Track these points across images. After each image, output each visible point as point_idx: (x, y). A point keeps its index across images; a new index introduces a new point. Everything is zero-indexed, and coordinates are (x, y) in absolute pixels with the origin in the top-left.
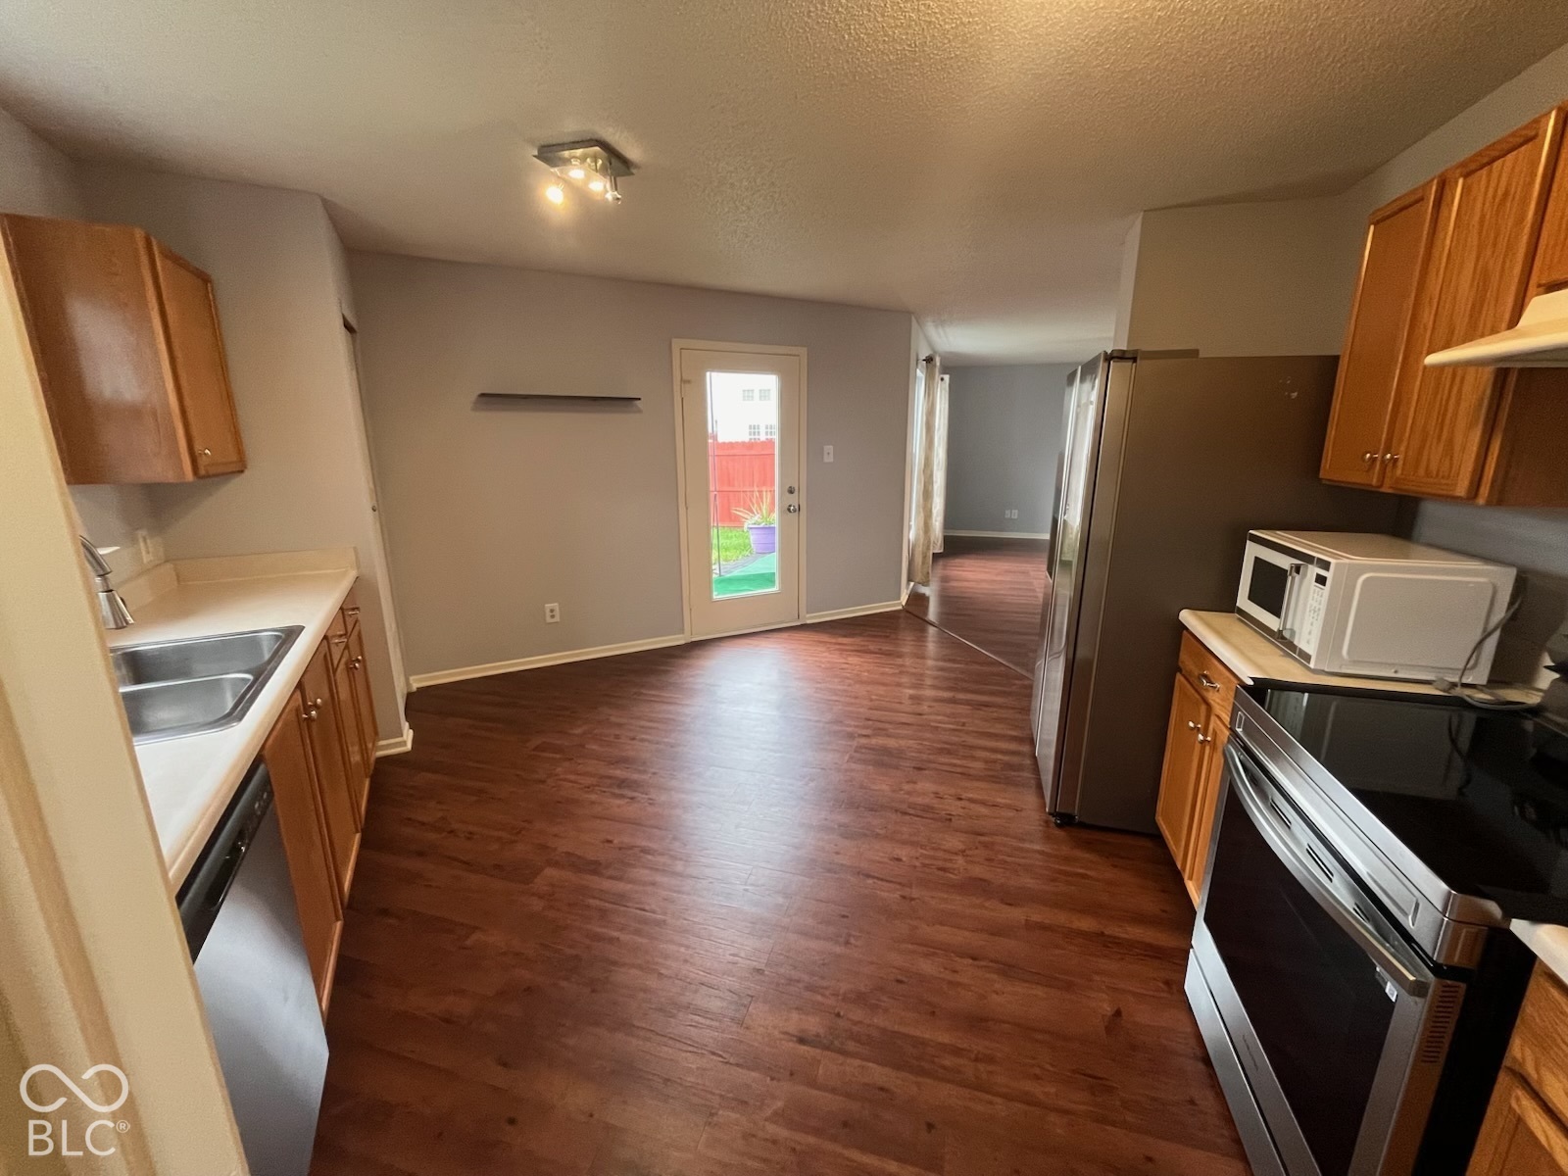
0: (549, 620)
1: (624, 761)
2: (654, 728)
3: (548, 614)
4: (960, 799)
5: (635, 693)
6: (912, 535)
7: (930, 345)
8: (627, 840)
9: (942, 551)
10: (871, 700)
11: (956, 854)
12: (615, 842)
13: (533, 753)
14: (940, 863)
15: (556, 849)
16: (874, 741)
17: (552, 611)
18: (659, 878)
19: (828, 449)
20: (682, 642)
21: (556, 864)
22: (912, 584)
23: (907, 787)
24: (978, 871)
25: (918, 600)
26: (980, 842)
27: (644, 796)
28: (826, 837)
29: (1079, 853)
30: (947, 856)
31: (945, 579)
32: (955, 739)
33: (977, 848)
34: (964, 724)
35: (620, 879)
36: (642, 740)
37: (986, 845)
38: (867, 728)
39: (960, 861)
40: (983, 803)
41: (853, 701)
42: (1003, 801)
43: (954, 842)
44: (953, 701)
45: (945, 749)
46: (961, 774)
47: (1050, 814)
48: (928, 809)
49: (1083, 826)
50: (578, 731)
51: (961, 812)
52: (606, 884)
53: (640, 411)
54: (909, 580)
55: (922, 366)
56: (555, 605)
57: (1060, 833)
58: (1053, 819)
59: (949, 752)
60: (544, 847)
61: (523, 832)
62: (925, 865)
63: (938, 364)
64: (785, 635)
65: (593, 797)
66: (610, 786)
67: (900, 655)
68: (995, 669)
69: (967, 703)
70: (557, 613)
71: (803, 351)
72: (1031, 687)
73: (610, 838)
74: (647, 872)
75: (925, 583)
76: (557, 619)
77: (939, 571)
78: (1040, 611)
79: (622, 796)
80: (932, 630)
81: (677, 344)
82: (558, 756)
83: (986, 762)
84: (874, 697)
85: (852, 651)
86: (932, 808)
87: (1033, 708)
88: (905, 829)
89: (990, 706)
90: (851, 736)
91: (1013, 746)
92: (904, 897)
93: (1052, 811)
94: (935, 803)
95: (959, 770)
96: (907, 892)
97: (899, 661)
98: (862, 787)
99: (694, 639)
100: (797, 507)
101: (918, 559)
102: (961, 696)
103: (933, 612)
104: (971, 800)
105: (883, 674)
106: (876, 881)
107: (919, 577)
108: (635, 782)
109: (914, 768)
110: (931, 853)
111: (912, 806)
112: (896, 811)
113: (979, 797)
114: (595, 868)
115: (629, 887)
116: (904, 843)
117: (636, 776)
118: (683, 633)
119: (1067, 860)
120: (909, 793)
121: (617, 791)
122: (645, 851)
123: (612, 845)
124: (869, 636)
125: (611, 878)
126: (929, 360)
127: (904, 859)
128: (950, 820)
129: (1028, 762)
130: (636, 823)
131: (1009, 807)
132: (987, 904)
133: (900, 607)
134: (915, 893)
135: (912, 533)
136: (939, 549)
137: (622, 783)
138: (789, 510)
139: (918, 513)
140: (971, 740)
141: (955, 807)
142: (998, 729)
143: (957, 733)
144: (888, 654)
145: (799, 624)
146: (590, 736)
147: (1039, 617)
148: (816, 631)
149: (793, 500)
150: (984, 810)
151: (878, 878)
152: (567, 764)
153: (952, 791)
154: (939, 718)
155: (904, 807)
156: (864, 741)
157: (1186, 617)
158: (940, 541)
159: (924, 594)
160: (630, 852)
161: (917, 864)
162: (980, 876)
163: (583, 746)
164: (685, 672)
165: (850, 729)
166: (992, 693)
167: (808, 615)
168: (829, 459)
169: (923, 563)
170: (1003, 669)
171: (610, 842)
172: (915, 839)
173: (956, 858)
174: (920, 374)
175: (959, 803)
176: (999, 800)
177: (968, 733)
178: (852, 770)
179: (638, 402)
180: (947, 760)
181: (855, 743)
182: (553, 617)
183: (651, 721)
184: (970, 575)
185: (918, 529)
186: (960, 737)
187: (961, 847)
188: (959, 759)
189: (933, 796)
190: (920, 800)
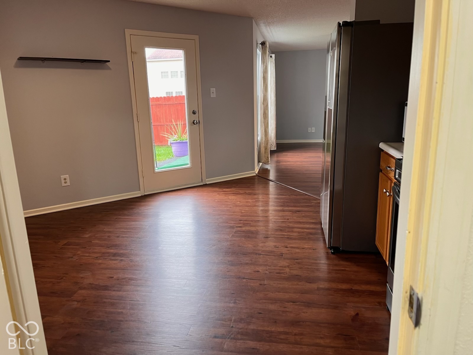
0: (64, 185)
1: (116, 246)
2: (129, 232)
3: (63, 181)
4: (287, 247)
5: (116, 218)
6: (259, 138)
7: (264, 37)
8: (121, 276)
9: (276, 149)
10: (242, 213)
12: (114, 277)
13: (63, 246)
14: (278, 271)
15: (82, 283)
16: (244, 229)
17: (65, 179)
18: (139, 288)
19: (213, 90)
20: (140, 195)
21: (84, 288)
22: (261, 164)
23: (261, 245)
24: (295, 272)
25: (264, 172)
26: (296, 262)
27: (127, 259)
28: (222, 266)
29: (342, 263)
30: (281, 268)
31: (278, 162)
32: (284, 225)
33: (295, 264)
34: (288, 219)
35: (119, 291)
36: (123, 237)
37: (299, 263)
38: (240, 224)
39: (287, 270)
40: (298, 248)
41: (232, 213)
42: (307, 247)
43: (284, 263)
44: (283, 211)
45: (279, 229)
46: (287, 238)
47: (329, 248)
48: (271, 252)
49: (344, 252)
50: (87, 236)
51: (287, 252)
52: (114, 293)
53: (110, 69)
54: (259, 162)
55: (260, 47)
56: (67, 176)
57: (333, 256)
58: (330, 251)
59: (282, 230)
60: (76, 283)
61: (64, 278)
62: (270, 272)
63: (268, 46)
64: (196, 189)
65: (100, 261)
66: (109, 256)
67: (256, 194)
68: (302, 197)
69: (290, 211)
70: (68, 180)
71: (196, 37)
73: (112, 276)
74: (133, 287)
75: (267, 163)
76: (68, 184)
77: (275, 158)
79: (115, 260)
80: (271, 183)
81: (128, 32)
82: (78, 247)
83: (299, 232)
84: (243, 211)
85: (231, 194)
86: (273, 252)
87: (321, 211)
88: (261, 260)
89: (301, 212)
90: (232, 227)
91: (312, 226)
92: (261, 284)
93: (330, 247)
94: (275, 249)
95: (286, 237)
96: (262, 282)
97: (256, 196)
98: (239, 246)
99: (146, 194)
100: (198, 122)
101: (263, 150)
102: (286, 208)
103: (272, 176)
104: (291, 247)
105: (247, 202)
106: (247, 280)
107: (263, 159)
108: (121, 253)
109: (264, 237)
110: (273, 268)
111: (263, 251)
112: (256, 254)
113: (296, 246)
114: (106, 288)
115: (125, 293)
116: (261, 265)
117: (122, 251)
118: (140, 190)
119: (336, 265)
120: (262, 247)
121: (113, 258)
122: (131, 279)
123: (113, 279)
124: (239, 187)
125: (114, 291)
126: (263, 44)
127: (260, 271)
128: (282, 255)
129: (320, 231)
130: (123, 269)
131: (310, 249)
132: (300, 283)
133: (255, 174)
134: (266, 282)
135: (259, 136)
136: (274, 148)
137: (115, 255)
138: (194, 123)
139: (261, 126)
140: (291, 225)
141: (284, 250)
142: (304, 220)
143: (285, 223)
144: (250, 194)
145: (203, 184)
146: (94, 237)
148: (213, 187)
149: (195, 117)
150: (297, 250)
151: (248, 279)
152: (83, 250)
153: (283, 245)
155: (260, 252)
156: (239, 229)
157: (382, 146)
158: (274, 144)
159: (267, 169)
160: (123, 280)
161: (267, 272)
162: (296, 274)
163: (91, 242)
164: (142, 208)
165: (232, 225)
166: (302, 207)
167: (207, 180)
168: (213, 95)
169: (265, 153)
170: (307, 196)
171: (113, 277)
172: (266, 263)
173: (285, 268)
174: (259, 52)
175: (286, 249)
176: (305, 246)
177: (290, 222)
178: (235, 240)
179: (107, 63)
180: (280, 234)
181: (234, 230)
182: (65, 183)
183: (127, 229)
184: (290, 159)
185: (262, 135)
186: (287, 224)
187: (287, 265)
188: (286, 233)
189: (274, 247)
190: (267, 249)
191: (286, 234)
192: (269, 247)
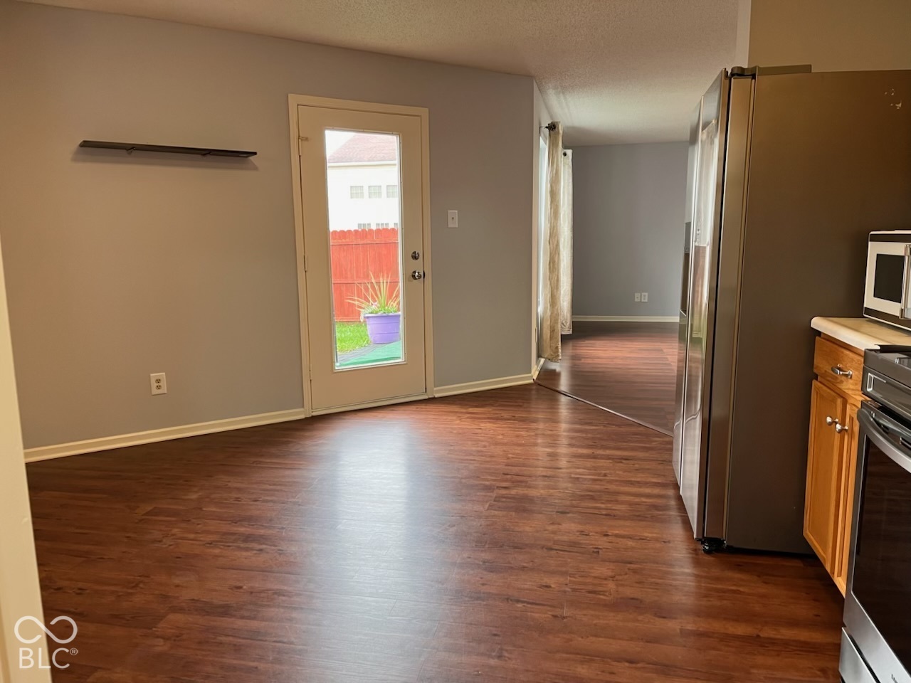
0: (155, 391)
1: (250, 520)
2: (278, 491)
3: (154, 385)
4: (607, 535)
5: (254, 462)
6: (540, 309)
7: (551, 117)
8: (257, 585)
9: (571, 332)
10: (508, 458)
11: (606, 579)
12: (245, 587)
13: (144, 517)
14: (590, 588)
15: (177, 598)
16: (513, 492)
17: (158, 381)
18: (294, 615)
19: (453, 213)
20: (302, 417)
21: (181, 610)
22: (542, 360)
23: (551, 528)
24: (629, 592)
25: (549, 377)
26: (629, 569)
27: (273, 548)
28: (471, 572)
29: (729, 574)
30: (596, 581)
31: (575, 358)
32: (598, 487)
33: (626, 574)
34: (605, 475)
35: (254, 618)
36: (267, 501)
37: (635, 571)
38: (506, 481)
39: (611, 585)
40: (630, 537)
41: (488, 459)
42: (650, 535)
43: (603, 570)
44: (595, 457)
45: (588, 495)
46: (606, 515)
47: (698, 540)
48: (573, 544)
49: (732, 550)
50: (194, 496)
51: (609, 546)
52: (240, 623)
53: (256, 168)
54: (539, 356)
55: (545, 135)
56: (162, 375)
57: (708, 558)
58: (701, 547)
59: (592, 498)
60: (165, 597)
61: (141, 585)
62: (574, 590)
63: (561, 132)
64: (413, 408)
65: (217, 551)
66: (235, 541)
67: (535, 421)
68: (633, 429)
69: (608, 457)
70: (164, 384)
71: (424, 112)
72: (671, 443)
73: (238, 584)
74: (282, 610)
75: (553, 358)
76: (164, 390)
77: (570, 350)
78: (675, 381)
79: (247, 549)
80: (563, 399)
81: (294, 99)
82: (173, 519)
83: (630, 504)
84: (510, 456)
85: (485, 418)
86: (580, 544)
87: (674, 459)
88: (552, 562)
89: (631, 460)
90: (489, 488)
91: (656, 491)
92: (555, 616)
93: (701, 537)
94: (582, 540)
95: (604, 512)
96: (558, 612)
97: (534, 426)
98: (505, 529)
99: (314, 414)
100: (422, 274)
101: (547, 333)
102: (601, 452)
103: (564, 384)
104: (617, 536)
105: (518, 436)
106: (525, 604)
107: (548, 353)
108: (261, 536)
109: (557, 512)
110: (581, 580)
111: (556, 542)
112: (542, 548)
113: (626, 533)
114: (225, 611)
115: (263, 624)
116: (553, 573)
117: (262, 532)
118: (303, 407)
119: (718, 579)
120: (554, 533)
121: (242, 545)
122: (278, 593)
123: (242, 590)
124: (499, 406)
125: (243, 617)
126: (552, 127)
127: (553, 586)
128: (598, 552)
129: (673, 503)
130: (265, 571)
131: (657, 540)
132: (640, 618)
133: (532, 381)
134: (566, 612)
135: (541, 307)
136: (567, 331)
137: (248, 538)
138: (414, 276)
139: (545, 286)
140: (612, 487)
141: (602, 542)
142: (639, 477)
143: (598, 482)
144: (523, 420)
145: (427, 397)
146: (207, 499)
147: (675, 386)
148: (449, 404)
149: (417, 266)
150: (630, 543)
151: (528, 603)
152: (184, 525)
153: (598, 529)
154: (581, 470)
155: (550, 544)
156: (504, 492)
158: (569, 323)
159: (554, 371)
160: (262, 595)
161: (567, 589)
162: (632, 596)
163: (201, 509)
164: (308, 442)
165: (487, 483)
166: (633, 449)
167: (435, 389)
168: (453, 224)
169: (551, 338)
170: (641, 429)
171: (241, 588)
172: (564, 569)
173: (605, 582)
174: (543, 145)
175: (605, 538)
176: (646, 534)
177: (610, 482)
178: (494, 516)
179: (252, 158)
180: (590, 505)
181: (494, 495)
182: (159, 387)
183: (274, 485)
184: (601, 353)
185: (545, 303)
186: (604, 485)
187: (610, 574)
188: (602, 503)
189: (578, 533)
190: (565, 538)
191: (603, 506)
192: (569, 533)
